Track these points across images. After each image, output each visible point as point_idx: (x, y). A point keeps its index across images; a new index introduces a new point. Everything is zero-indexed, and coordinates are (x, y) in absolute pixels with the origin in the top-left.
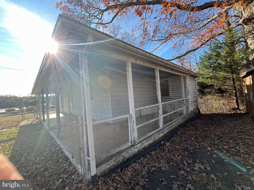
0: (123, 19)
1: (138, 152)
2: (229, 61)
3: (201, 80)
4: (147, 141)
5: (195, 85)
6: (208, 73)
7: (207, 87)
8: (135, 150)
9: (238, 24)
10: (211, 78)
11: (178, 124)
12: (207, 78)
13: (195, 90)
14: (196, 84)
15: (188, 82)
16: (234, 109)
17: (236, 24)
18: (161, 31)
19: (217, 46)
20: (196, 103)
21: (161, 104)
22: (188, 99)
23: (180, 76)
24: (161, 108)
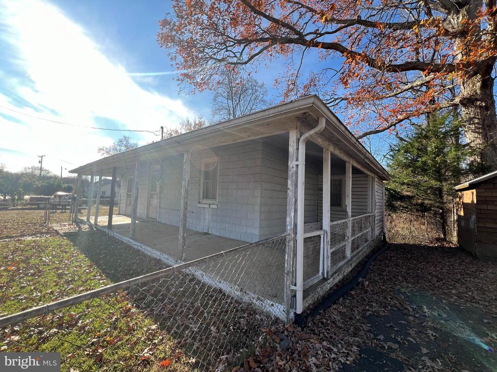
0: (261, 59)
1: (330, 289)
2: (439, 161)
3: (392, 186)
4: (338, 275)
5: (381, 192)
6: (405, 176)
7: (402, 198)
8: (328, 286)
9: (452, 103)
10: (408, 185)
11: (365, 255)
12: (403, 184)
13: (381, 201)
14: (382, 190)
15: (376, 187)
16: (438, 240)
17: (450, 102)
18: (318, 87)
19: (421, 134)
20: (381, 223)
21: (351, 219)
22: (375, 215)
23: (367, 176)
24: (350, 225)
